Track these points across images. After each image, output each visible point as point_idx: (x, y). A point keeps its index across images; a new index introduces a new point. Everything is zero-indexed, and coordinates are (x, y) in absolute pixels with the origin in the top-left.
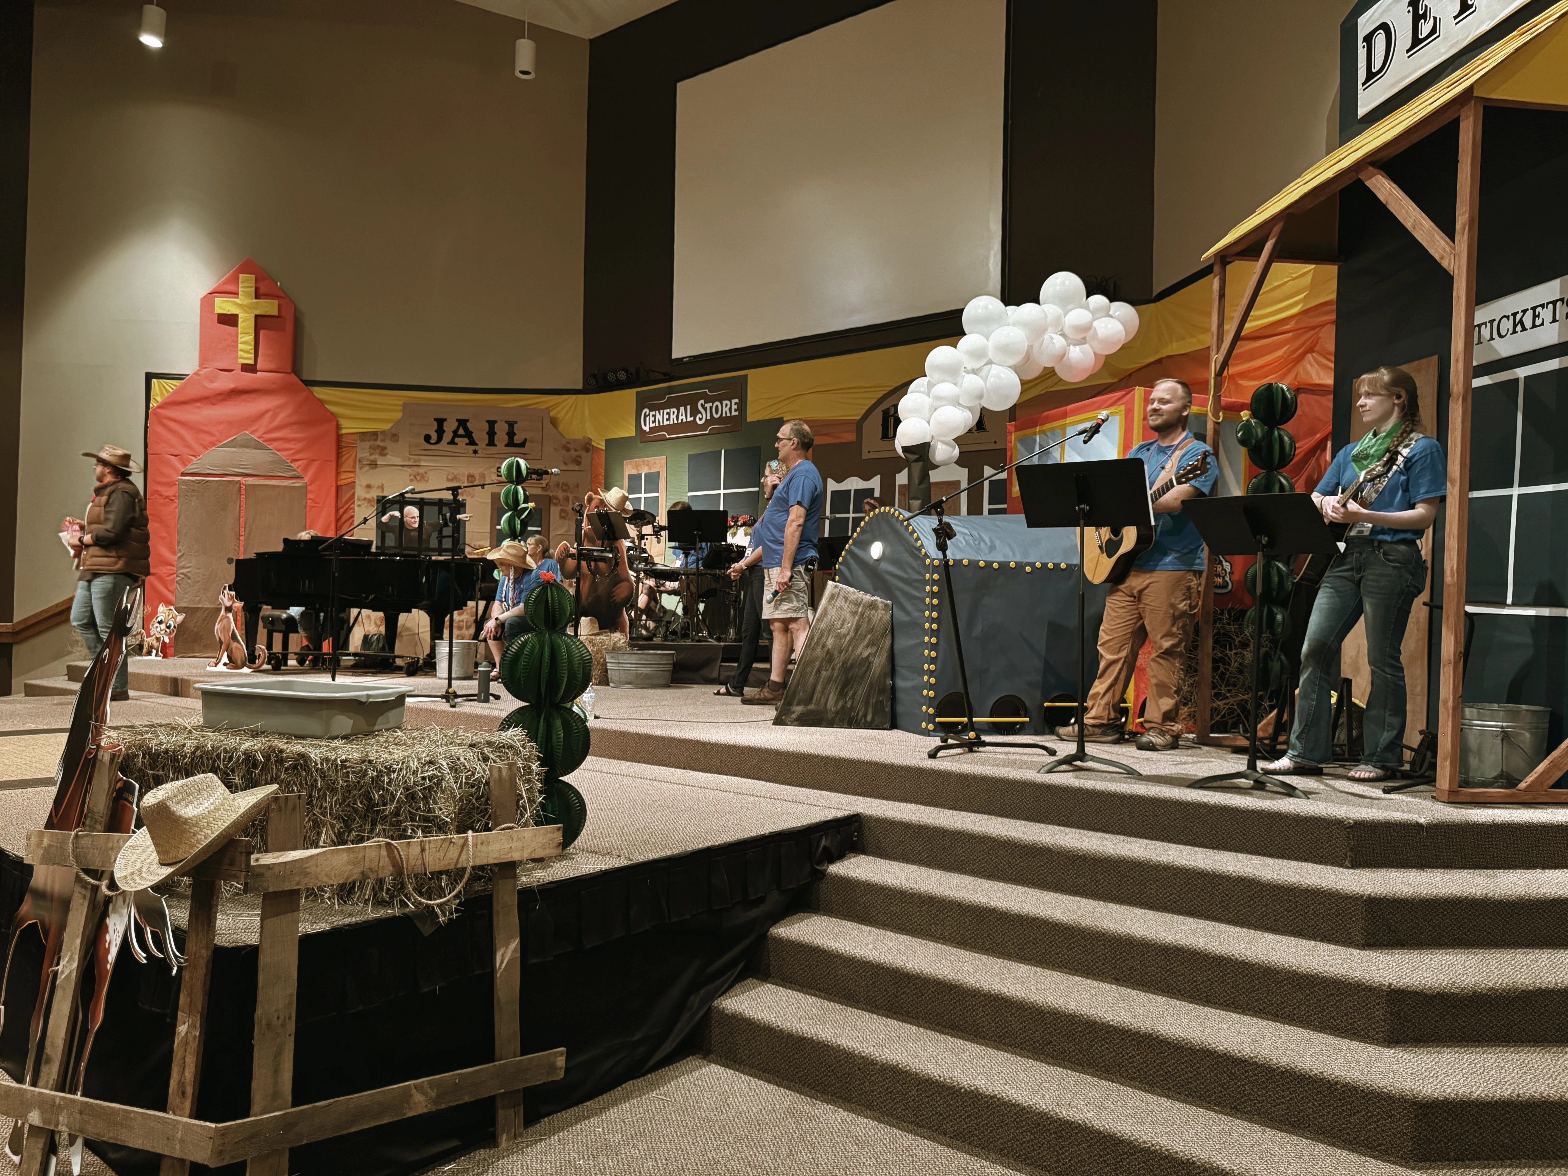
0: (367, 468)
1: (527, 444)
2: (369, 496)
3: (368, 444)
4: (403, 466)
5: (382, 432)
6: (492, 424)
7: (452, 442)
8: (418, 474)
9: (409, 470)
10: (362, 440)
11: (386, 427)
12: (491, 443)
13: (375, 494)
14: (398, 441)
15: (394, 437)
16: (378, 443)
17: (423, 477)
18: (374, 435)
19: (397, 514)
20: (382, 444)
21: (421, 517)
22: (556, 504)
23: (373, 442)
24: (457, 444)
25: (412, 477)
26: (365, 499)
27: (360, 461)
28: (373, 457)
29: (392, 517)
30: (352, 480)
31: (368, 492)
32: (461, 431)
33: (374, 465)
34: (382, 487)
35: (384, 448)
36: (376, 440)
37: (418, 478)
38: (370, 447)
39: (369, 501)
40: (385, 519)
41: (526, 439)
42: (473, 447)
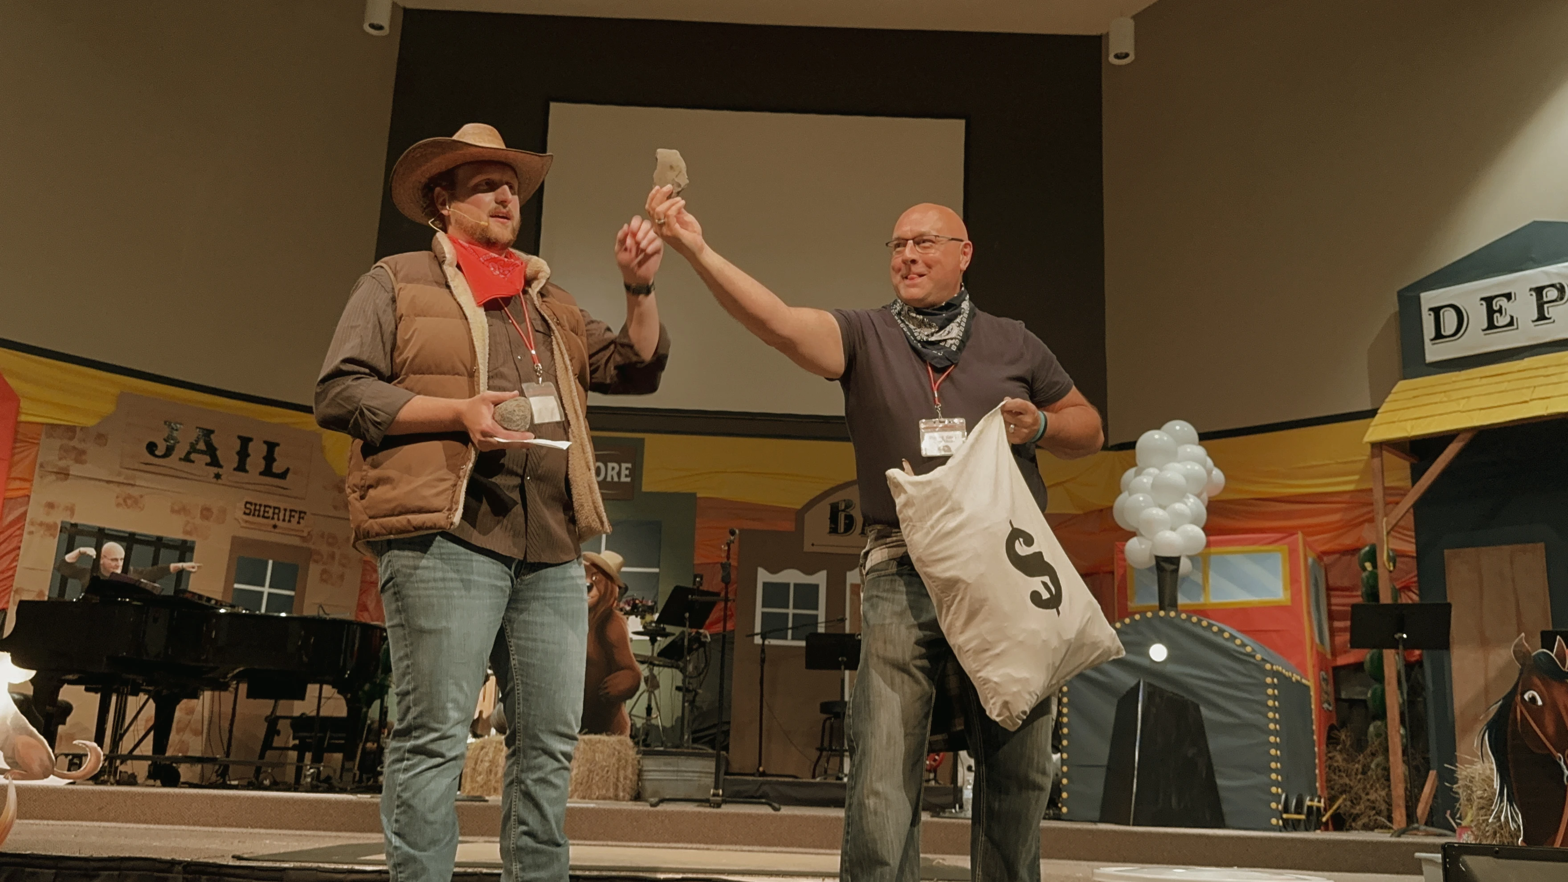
0: (53, 477)
1: (289, 476)
2: (50, 520)
3: (57, 443)
4: (108, 482)
5: (82, 429)
6: (245, 441)
7: (187, 459)
8: (130, 497)
9: (118, 490)
10: (49, 436)
11: (91, 422)
12: (241, 467)
13: (58, 518)
14: (105, 445)
15: (101, 438)
16: (75, 443)
17: (136, 502)
18: (71, 430)
19: (92, 552)
20: (81, 446)
21: (127, 560)
22: (316, 562)
23: (65, 441)
24: (193, 462)
25: (121, 501)
26: (41, 524)
27: (41, 466)
28: (62, 463)
29: (83, 555)
30: (25, 492)
31: (48, 514)
32: (202, 446)
33: (64, 474)
34: (71, 510)
35: (83, 452)
36: (71, 438)
37: (129, 502)
38: (61, 447)
39: (49, 527)
40: (70, 557)
41: (288, 470)
42: (215, 470)
